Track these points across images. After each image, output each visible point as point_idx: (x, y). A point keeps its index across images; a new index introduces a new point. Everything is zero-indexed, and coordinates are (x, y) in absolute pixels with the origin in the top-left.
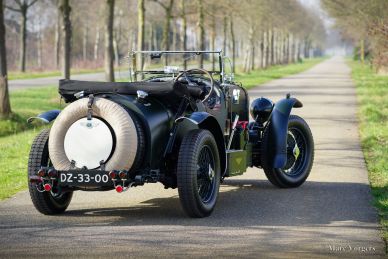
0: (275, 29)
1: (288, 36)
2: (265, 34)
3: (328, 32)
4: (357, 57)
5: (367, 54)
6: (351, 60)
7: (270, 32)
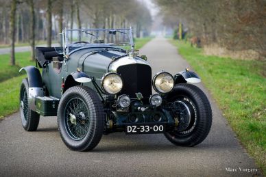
0: (114, 15)
1: (124, 21)
2: (107, 19)
3: (153, 19)
4: (176, 37)
5: (183, 35)
6: (172, 39)
7: (110, 18)
